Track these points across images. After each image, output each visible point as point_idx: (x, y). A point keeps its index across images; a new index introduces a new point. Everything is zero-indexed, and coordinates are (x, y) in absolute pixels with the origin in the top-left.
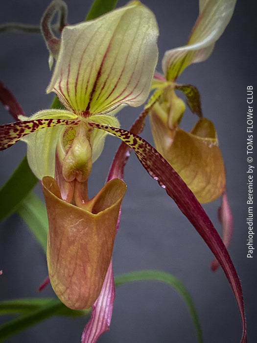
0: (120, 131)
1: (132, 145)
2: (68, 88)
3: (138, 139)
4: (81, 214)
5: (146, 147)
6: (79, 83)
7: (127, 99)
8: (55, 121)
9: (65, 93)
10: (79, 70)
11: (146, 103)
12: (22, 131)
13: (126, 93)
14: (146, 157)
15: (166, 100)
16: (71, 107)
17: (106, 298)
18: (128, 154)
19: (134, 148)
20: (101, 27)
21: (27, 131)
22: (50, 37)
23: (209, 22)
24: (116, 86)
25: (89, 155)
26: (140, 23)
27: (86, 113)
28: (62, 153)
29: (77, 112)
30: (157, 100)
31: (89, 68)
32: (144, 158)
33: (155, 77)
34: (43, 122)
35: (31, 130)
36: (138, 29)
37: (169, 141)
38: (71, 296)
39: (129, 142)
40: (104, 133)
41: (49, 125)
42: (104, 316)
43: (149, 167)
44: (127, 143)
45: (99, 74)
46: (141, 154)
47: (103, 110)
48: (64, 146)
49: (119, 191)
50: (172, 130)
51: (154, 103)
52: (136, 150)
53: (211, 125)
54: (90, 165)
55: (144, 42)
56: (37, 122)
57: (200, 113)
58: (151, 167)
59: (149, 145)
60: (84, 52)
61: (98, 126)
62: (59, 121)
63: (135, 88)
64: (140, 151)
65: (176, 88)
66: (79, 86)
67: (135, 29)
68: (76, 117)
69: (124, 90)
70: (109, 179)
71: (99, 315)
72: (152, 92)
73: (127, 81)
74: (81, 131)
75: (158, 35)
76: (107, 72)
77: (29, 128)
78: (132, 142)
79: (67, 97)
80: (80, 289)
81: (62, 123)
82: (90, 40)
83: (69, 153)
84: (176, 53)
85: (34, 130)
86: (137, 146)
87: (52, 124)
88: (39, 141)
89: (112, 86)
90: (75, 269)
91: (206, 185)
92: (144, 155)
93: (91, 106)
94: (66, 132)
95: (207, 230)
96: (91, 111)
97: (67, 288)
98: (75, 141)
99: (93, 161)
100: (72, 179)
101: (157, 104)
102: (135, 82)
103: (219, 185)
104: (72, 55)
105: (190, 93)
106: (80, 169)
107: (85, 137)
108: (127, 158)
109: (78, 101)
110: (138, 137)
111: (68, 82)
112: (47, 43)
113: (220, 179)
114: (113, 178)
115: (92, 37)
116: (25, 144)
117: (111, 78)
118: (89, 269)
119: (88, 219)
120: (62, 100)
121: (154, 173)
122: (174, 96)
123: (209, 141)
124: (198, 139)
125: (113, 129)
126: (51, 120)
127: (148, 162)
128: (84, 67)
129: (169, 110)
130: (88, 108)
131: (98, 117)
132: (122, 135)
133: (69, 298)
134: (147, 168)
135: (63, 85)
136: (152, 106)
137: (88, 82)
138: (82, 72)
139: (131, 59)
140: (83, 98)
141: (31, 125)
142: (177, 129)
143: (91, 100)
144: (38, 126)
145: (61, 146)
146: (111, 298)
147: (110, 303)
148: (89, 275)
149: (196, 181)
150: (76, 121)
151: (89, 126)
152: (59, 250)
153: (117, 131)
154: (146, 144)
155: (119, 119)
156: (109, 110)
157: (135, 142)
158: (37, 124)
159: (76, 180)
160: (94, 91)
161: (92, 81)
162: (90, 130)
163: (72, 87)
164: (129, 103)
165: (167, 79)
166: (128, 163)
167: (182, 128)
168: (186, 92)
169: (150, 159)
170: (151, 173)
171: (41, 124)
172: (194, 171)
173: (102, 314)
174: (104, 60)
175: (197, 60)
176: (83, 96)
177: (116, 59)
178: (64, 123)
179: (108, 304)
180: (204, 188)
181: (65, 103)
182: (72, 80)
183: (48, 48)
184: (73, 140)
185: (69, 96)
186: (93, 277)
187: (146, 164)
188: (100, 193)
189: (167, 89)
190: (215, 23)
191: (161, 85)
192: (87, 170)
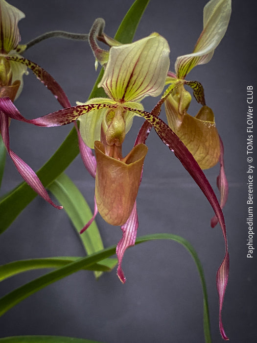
0: (144, 112)
1: (152, 122)
2: (111, 85)
3: (156, 118)
4: (119, 164)
5: (161, 124)
6: (119, 81)
7: (149, 92)
8: (102, 105)
9: (109, 88)
10: (119, 73)
11: (162, 95)
12: (81, 111)
13: (149, 88)
14: (161, 130)
15: (177, 93)
16: (112, 96)
17: (132, 226)
18: (148, 131)
19: (153, 124)
20: (134, 47)
21: (84, 112)
22: (96, 48)
23: (210, 35)
24: (142, 83)
25: (124, 128)
26: (158, 45)
27: (122, 100)
28: (106, 127)
29: (116, 100)
30: (170, 92)
31: (125, 72)
32: (159, 131)
33: (168, 75)
34: (94, 106)
35: (87, 111)
36: (157, 49)
37: (179, 123)
38: (112, 216)
39: (150, 120)
40: (133, 114)
41: (98, 108)
42: (131, 238)
43: (163, 137)
44: (149, 121)
45: (132, 76)
46: (158, 129)
47: (134, 99)
48: (107, 122)
49: (143, 152)
50: (181, 115)
51: (169, 94)
52: (155, 126)
53: (211, 112)
54: (124, 136)
55: (161, 55)
56: (91, 106)
57: (203, 103)
58: (165, 137)
59: (163, 123)
60: (123, 62)
61: (130, 109)
62: (104, 106)
63: (155, 84)
64: (158, 126)
65: (185, 83)
66: (118, 83)
67: (155, 49)
68: (115, 103)
69: (148, 86)
70: (136, 144)
71: (128, 237)
72: (167, 87)
73: (149, 80)
74: (119, 112)
75: (170, 51)
76: (137, 74)
77: (86, 110)
78: (152, 121)
79: (110, 90)
80: (118, 211)
81: (106, 107)
82: (128, 55)
83: (111, 127)
84: (185, 58)
85: (88, 111)
86: (155, 123)
87: (100, 108)
88: (88, 120)
89: (140, 83)
90: (115, 198)
91: (206, 156)
92: (160, 129)
93: (125, 96)
94: (108, 113)
95: (202, 180)
96: (125, 99)
97: (109, 211)
98: (115, 119)
99: (126, 133)
100: (112, 144)
101: (170, 95)
102: (155, 80)
103: (215, 155)
104: (115, 64)
105: (196, 87)
106: (117, 137)
107: (121, 117)
108: (148, 133)
109: (118, 93)
110: (156, 117)
111: (112, 80)
112: (94, 52)
113: (216, 151)
114: (139, 143)
115: (129, 53)
116: (79, 122)
117: (139, 78)
118: (124, 199)
119: (124, 168)
120: (106, 92)
121: (167, 142)
122: (184, 89)
123: (209, 123)
124: (200, 121)
125: (140, 111)
126: (100, 105)
127: (162, 134)
128: (122, 71)
129: (179, 100)
130: (124, 97)
131: (130, 104)
132: (145, 115)
133: (111, 217)
134: (162, 138)
135: (109, 82)
136: (166, 97)
137: (124, 80)
138: (121, 74)
139: (152, 66)
140: (120, 91)
141: (87, 107)
142: (185, 114)
143: (125, 92)
144: (91, 108)
145: (105, 122)
146: (136, 227)
147: (135, 230)
148: (123, 203)
149: (198, 152)
150: (115, 106)
151: (124, 109)
152: (105, 187)
153: (142, 113)
154: (161, 122)
155: (143, 105)
156: (137, 99)
157: (154, 120)
158: (91, 107)
159: (114, 144)
160: (128, 86)
161: (127, 80)
162: (124, 112)
163: (114, 83)
164: (151, 94)
165: (179, 77)
166: (148, 138)
167: (189, 113)
168: (193, 87)
169: (164, 132)
170: (164, 142)
171: (94, 107)
172: (197, 145)
173: (129, 237)
174: (135, 67)
175: (201, 63)
176: (121, 89)
177: (142, 66)
178: (108, 107)
179: (134, 230)
180: (204, 158)
181: (109, 94)
182: (114, 79)
183: (95, 56)
184: (113, 118)
185: (111, 89)
186: (126, 204)
187: (161, 135)
188: (130, 153)
189: (178, 84)
190: (213, 37)
191: (175, 81)
192: (122, 138)
